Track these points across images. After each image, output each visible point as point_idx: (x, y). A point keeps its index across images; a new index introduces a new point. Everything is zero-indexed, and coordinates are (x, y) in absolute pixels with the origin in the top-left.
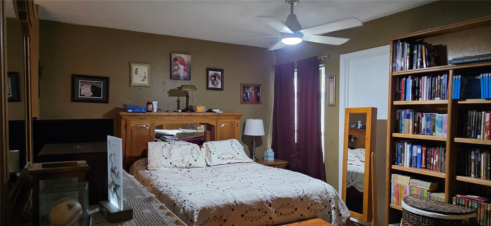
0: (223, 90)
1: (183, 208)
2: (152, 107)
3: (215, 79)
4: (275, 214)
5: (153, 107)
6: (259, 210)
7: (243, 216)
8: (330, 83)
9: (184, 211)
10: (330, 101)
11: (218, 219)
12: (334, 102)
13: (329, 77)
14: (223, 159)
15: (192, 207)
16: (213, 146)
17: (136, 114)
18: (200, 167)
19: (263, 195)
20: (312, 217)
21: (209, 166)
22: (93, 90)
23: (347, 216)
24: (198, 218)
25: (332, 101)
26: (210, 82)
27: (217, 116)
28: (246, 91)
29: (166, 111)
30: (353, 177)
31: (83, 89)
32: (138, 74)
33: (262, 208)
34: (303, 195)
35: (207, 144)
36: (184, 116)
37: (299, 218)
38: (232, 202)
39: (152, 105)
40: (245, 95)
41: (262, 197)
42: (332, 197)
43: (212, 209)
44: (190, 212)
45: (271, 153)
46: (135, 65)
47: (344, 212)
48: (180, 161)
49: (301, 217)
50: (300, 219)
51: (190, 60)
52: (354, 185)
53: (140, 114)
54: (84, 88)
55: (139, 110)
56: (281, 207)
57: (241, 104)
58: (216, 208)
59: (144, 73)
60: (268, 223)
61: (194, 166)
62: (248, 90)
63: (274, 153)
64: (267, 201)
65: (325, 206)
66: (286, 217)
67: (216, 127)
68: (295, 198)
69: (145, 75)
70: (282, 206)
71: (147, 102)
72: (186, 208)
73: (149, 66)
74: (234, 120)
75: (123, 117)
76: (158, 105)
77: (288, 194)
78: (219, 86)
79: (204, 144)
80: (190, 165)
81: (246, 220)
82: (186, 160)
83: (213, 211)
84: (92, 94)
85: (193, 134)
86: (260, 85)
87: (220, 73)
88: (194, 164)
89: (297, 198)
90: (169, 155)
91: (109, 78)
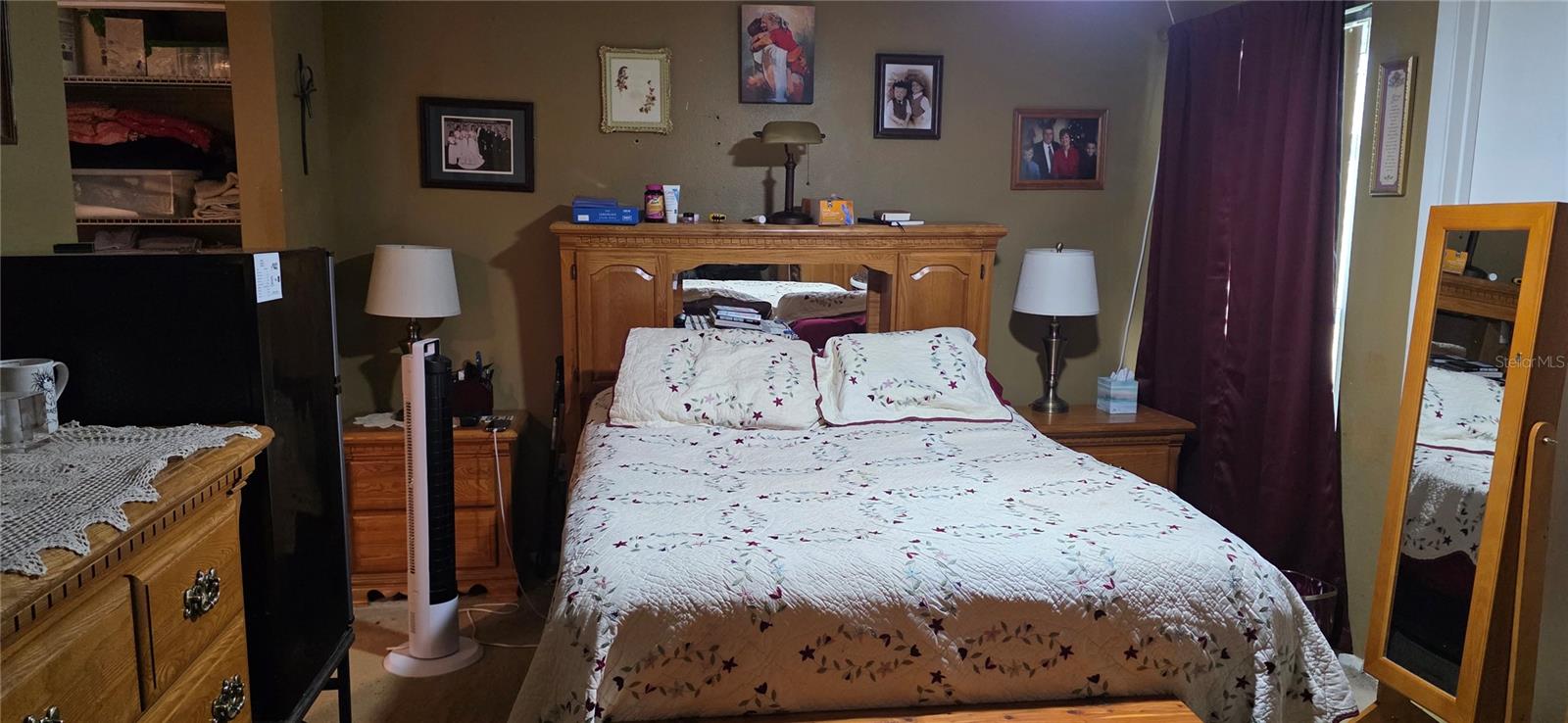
0: (939, 137)
1: (570, 599)
2: (660, 204)
3: (909, 95)
4: (961, 662)
5: (664, 206)
6: (886, 638)
7: (807, 653)
8: (1389, 89)
9: (570, 609)
10: (1383, 173)
11: (699, 654)
12: (1401, 179)
13: (1386, 63)
14: (889, 401)
15: (598, 599)
16: (860, 352)
17: (602, 228)
18: (793, 429)
19: (908, 581)
20: (1149, 691)
21: (829, 425)
22: (485, 148)
23: (1336, 710)
24: (616, 645)
25: (1389, 174)
26: (888, 108)
27: (897, 237)
28: (1038, 139)
29: (714, 218)
30: (1470, 517)
31: (455, 144)
32: (626, 87)
33: (898, 632)
34: (1109, 594)
35: (839, 342)
36: (773, 237)
37: (1080, 690)
38: (761, 592)
39: (661, 197)
40: (1029, 154)
41: (900, 586)
42: (1262, 617)
43: (677, 613)
44: (588, 617)
45: (1125, 383)
46: (616, 55)
47: (1322, 685)
48: (723, 399)
49: (1092, 684)
50: (1085, 692)
51: (810, 24)
52: (1468, 552)
53: (617, 228)
54: (458, 141)
55: (611, 216)
56: (992, 634)
57: (1012, 189)
58: (693, 614)
59: (649, 82)
60: (925, 695)
61: (770, 422)
62: (1044, 134)
63: (1137, 387)
64: (922, 604)
65: (1219, 654)
66: (1015, 677)
67: (894, 278)
68: (1063, 605)
69: (652, 90)
70: (999, 632)
71: (647, 187)
72: (578, 600)
73: (665, 55)
74: (969, 255)
75: (563, 239)
76: (682, 199)
77: (1032, 583)
78: (925, 122)
79: (830, 342)
80: (757, 416)
81: (821, 671)
82: (745, 398)
83: (680, 624)
84: (482, 162)
85: (838, 300)
86: (1102, 112)
87: (928, 71)
88: (771, 413)
89: (1072, 605)
90: (690, 378)
91: (532, 104)
